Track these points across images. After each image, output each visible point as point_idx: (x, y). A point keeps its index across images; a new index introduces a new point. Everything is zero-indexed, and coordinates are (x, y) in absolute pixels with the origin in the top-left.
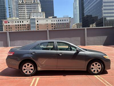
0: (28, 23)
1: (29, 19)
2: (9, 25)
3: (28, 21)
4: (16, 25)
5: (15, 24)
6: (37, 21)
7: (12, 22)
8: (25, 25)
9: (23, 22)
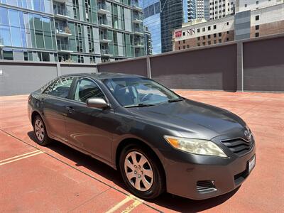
0: (228, 28)
1: (233, 17)
2: (184, 41)
3: (228, 24)
4: (199, 38)
5: (197, 35)
6: (257, 18)
7: (191, 31)
8: (220, 34)
9: (215, 27)
